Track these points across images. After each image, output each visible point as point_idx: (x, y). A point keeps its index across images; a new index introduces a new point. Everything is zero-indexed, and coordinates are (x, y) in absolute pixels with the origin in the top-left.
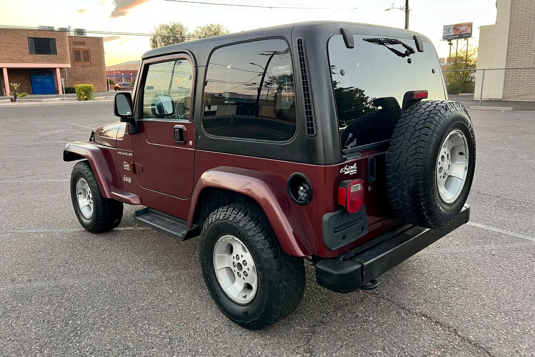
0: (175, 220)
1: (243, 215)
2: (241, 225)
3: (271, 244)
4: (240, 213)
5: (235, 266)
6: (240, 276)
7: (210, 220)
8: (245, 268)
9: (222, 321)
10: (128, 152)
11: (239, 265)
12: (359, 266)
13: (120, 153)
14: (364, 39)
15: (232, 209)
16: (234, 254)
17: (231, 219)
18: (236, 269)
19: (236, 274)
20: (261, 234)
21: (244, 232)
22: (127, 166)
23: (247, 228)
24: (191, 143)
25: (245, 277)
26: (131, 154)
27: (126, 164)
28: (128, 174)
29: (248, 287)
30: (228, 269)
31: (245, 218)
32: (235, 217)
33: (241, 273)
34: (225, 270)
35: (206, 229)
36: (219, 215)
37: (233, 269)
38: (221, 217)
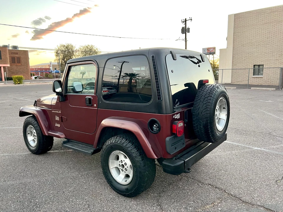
0: (85, 145)
1: (125, 140)
2: (124, 145)
3: (140, 154)
4: (123, 139)
5: (120, 166)
6: (123, 171)
7: (107, 144)
8: (125, 167)
9: (113, 195)
10: (58, 111)
11: (123, 166)
12: (183, 162)
13: (54, 111)
14: (180, 56)
15: (119, 138)
16: (120, 160)
17: (119, 142)
18: (121, 168)
19: (121, 170)
20: (135, 149)
21: (126, 149)
22: (57, 118)
23: (128, 146)
24: (95, 105)
25: (126, 171)
26: (60, 112)
27: (57, 117)
28: (58, 122)
29: (127, 176)
30: (116, 168)
31: (126, 142)
32: (121, 141)
33: (124, 169)
34: (114, 168)
35: (105, 148)
36: (112, 141)
37: (119, 167)
38: (113, 142)
